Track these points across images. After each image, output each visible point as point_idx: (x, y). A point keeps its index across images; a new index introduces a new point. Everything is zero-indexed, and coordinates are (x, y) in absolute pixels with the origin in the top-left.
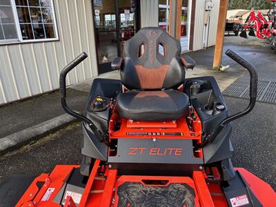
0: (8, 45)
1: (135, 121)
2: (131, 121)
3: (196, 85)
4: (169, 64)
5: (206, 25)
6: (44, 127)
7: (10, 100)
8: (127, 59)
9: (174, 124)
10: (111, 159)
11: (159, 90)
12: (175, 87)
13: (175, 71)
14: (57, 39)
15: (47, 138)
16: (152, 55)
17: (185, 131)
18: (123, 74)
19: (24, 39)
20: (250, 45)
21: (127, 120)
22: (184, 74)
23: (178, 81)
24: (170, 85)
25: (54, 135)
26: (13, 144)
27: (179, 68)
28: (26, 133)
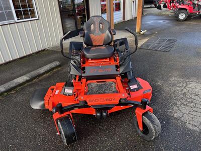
0: (9, 24)
1: (92, 59)
2: (90, 59)
3: (118, 42)
4: (105, 33)
5: (133, 2)
6: (42, 70)
7: (14, 58)
8: (86, 31)
9: (108, 60)
10: (83, 75)
11: (102, 46)
12: (109, 44)
13: (108, 36)
14: (37, 18)
15: (44, 76)
16: (97, 29)
17: (113, 62)
18: (85, 39)
19: (18, 20)
20: (163, 15)
21: (88, 59)
22: (112, 38)
23: (109, 41)
24: (107, 43)
25: (48, 74)
26: (28, 78)
27: (110, 35)
28: (34, 73)
